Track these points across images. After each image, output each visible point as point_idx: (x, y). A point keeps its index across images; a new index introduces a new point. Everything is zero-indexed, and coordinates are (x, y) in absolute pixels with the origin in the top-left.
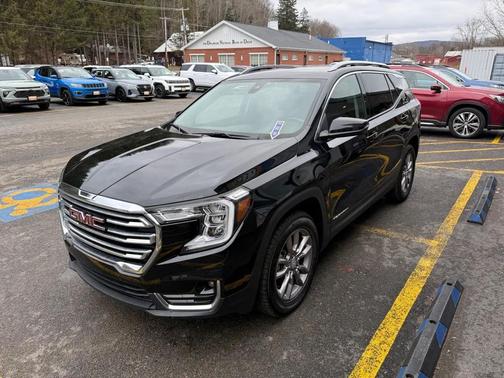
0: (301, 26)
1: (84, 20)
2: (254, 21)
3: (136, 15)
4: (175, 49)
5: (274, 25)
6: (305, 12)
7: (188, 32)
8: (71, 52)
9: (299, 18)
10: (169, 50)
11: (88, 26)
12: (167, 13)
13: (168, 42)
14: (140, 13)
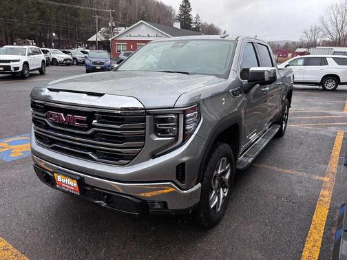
0: (195, 26)
1: (36, 15)
2: (161, 22)
3: (75, 13)
4: (103, 39)
5: (177, 25)
6: (198, 17)
7: (114, 27)
8: (24, 38)
9: (194, 21)
10: (99, 40)
11: (39, 19)
12: (98, 13)
13: (99, 34)
14: (79, 11)
